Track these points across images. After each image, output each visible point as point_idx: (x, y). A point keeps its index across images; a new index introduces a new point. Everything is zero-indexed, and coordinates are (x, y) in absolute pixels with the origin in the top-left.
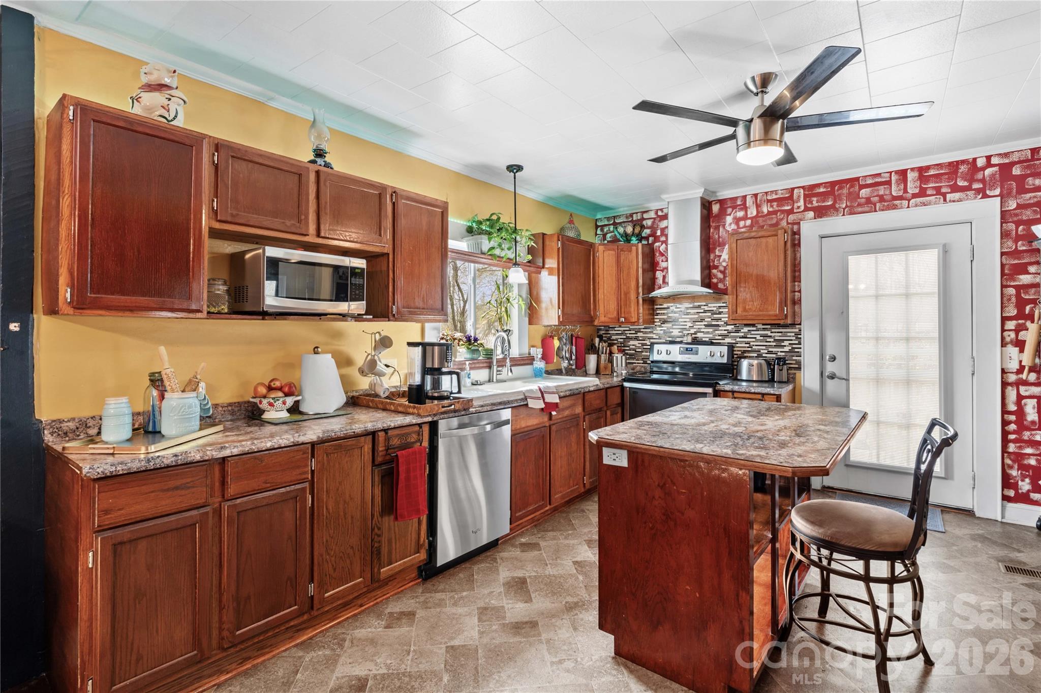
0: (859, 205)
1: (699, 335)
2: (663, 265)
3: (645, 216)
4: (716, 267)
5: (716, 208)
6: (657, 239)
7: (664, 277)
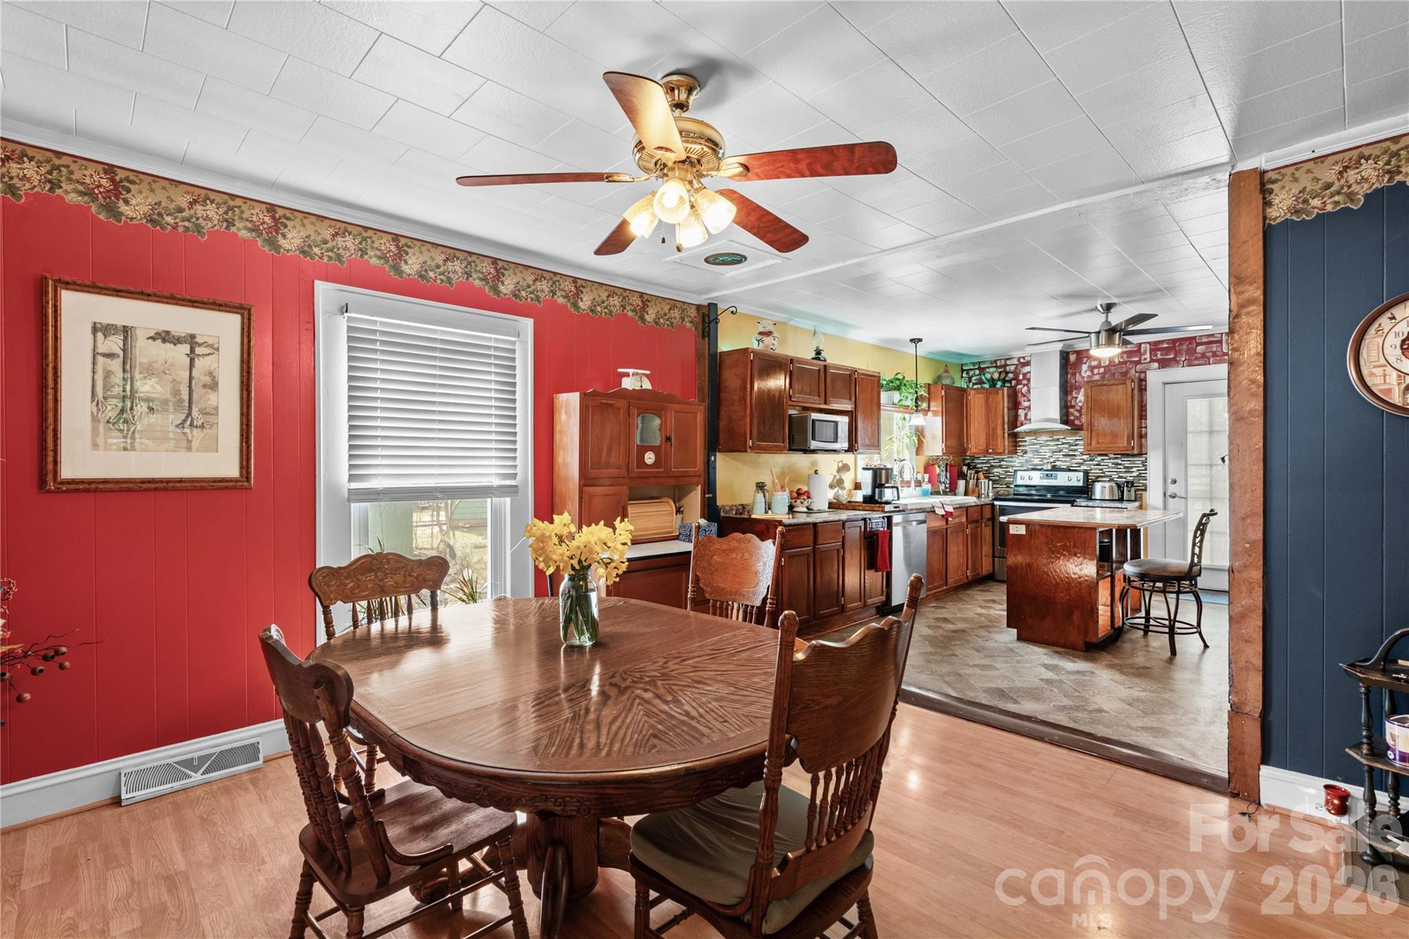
0: (1196, 359)
1: (1057, 463)
2: (1026, 404)
3: (1008, 362)
4: (1073, 407)
5: (1073, 358)
6: (1019, 382)
7: (1026, 415)
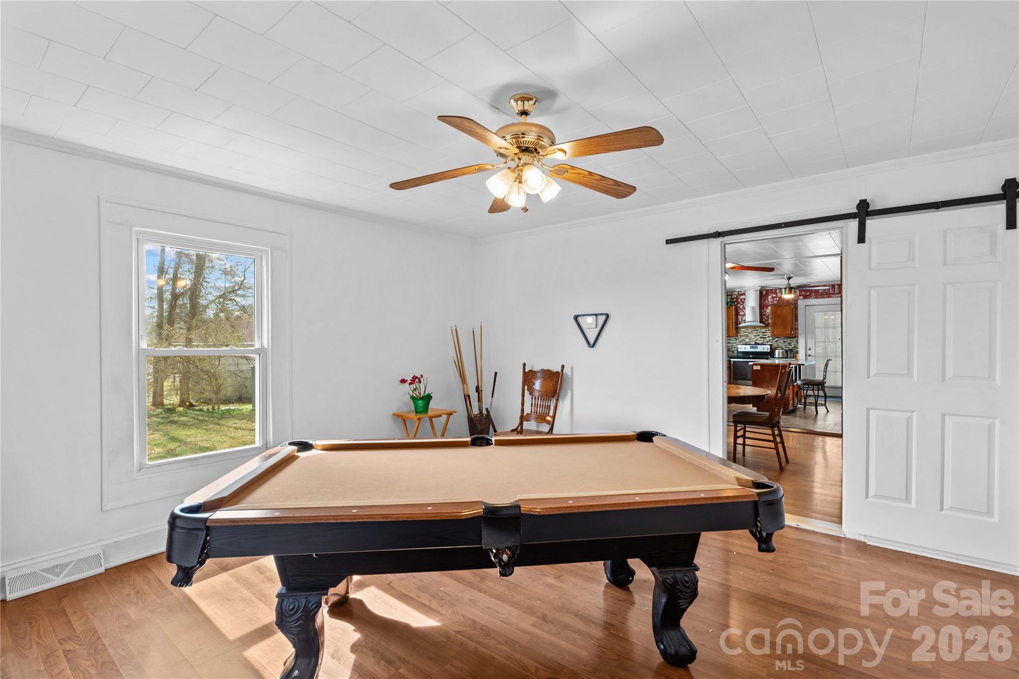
0: (819, 295)
1: (757, 341)
2: (742, 313)
3: (733, 293)
4: (764, 315)
5: (764, 293)
6: (739, 303)
7: (742, 318)
